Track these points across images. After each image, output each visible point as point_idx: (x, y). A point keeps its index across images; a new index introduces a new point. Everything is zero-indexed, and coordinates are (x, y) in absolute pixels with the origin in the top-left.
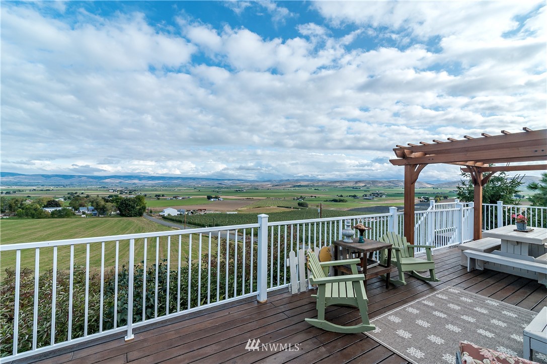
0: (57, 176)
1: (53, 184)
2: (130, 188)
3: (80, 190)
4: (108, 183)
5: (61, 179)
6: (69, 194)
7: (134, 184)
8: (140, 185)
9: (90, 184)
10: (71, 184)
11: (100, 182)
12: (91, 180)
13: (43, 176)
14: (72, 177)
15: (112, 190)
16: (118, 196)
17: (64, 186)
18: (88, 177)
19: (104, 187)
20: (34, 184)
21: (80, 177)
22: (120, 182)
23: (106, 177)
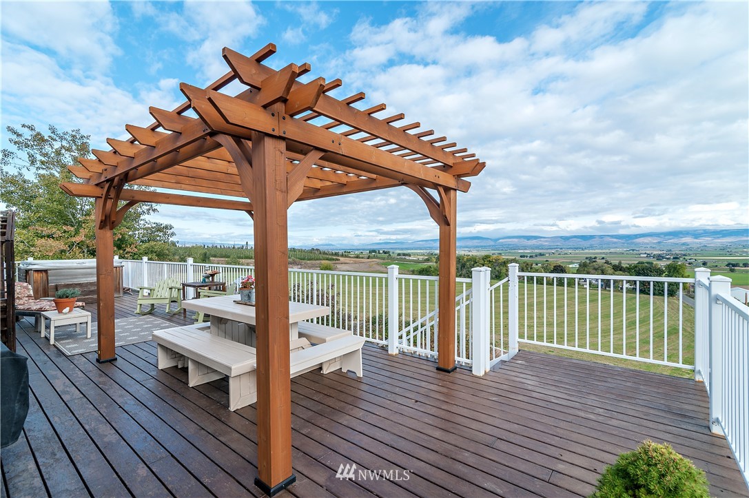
0: (575, 237)
1: (572, 247)
2: (677, 251)
3: (601, 253)
4: (639, 244)
5: (579, 240)
6: (587, 258)
7: (684, 244)
8: (695, 246)
9: (614, 245)
10: (591, 247)
11: (628, 243)
12: (615, 240)
13: (561, 237)
14: (592, 237)
15: (645, 253)
16: (652, 263)
17: (583, 249)
18: (612, 236)
19: (633, 250)
20: (553, 247)
21: (601, 237)
22: (659, 243)
23: (637, 236)
